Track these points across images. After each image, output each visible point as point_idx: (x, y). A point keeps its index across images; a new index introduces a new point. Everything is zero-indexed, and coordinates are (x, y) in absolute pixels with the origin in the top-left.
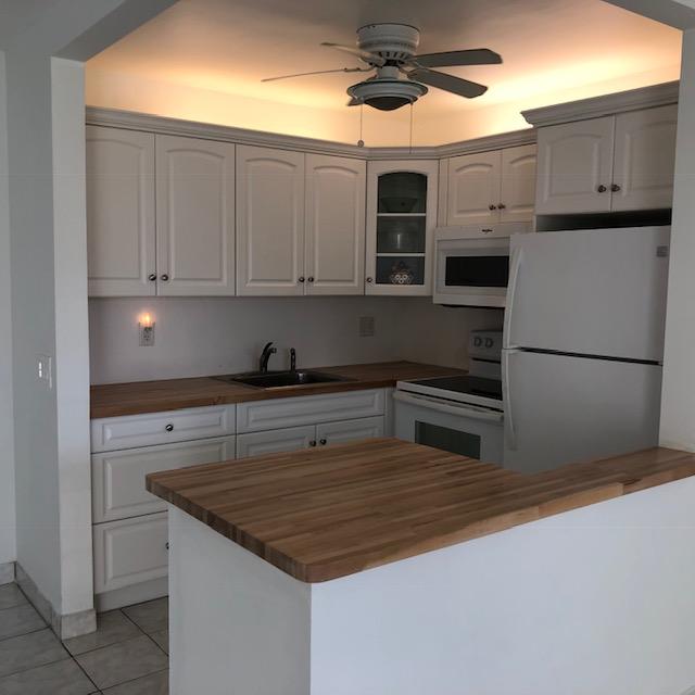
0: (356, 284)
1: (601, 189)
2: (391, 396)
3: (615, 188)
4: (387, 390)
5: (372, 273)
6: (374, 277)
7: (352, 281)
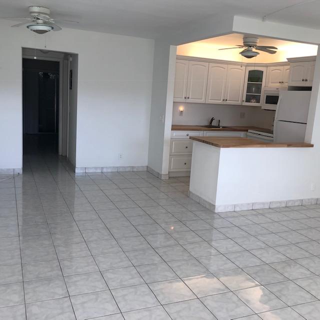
0: (239, 102)
1: (303, 80)
2: (246, 134)
3: (306, 80)
4: (245, 132)
5: (244, 99)
6: (245, 100)
7: (238, 101)
